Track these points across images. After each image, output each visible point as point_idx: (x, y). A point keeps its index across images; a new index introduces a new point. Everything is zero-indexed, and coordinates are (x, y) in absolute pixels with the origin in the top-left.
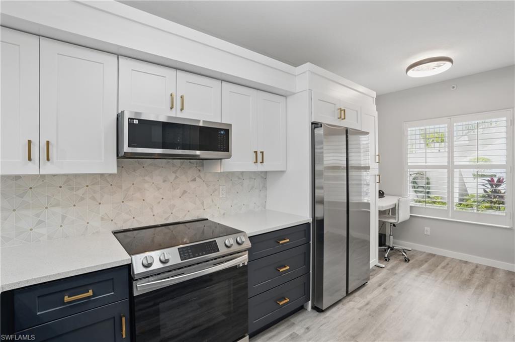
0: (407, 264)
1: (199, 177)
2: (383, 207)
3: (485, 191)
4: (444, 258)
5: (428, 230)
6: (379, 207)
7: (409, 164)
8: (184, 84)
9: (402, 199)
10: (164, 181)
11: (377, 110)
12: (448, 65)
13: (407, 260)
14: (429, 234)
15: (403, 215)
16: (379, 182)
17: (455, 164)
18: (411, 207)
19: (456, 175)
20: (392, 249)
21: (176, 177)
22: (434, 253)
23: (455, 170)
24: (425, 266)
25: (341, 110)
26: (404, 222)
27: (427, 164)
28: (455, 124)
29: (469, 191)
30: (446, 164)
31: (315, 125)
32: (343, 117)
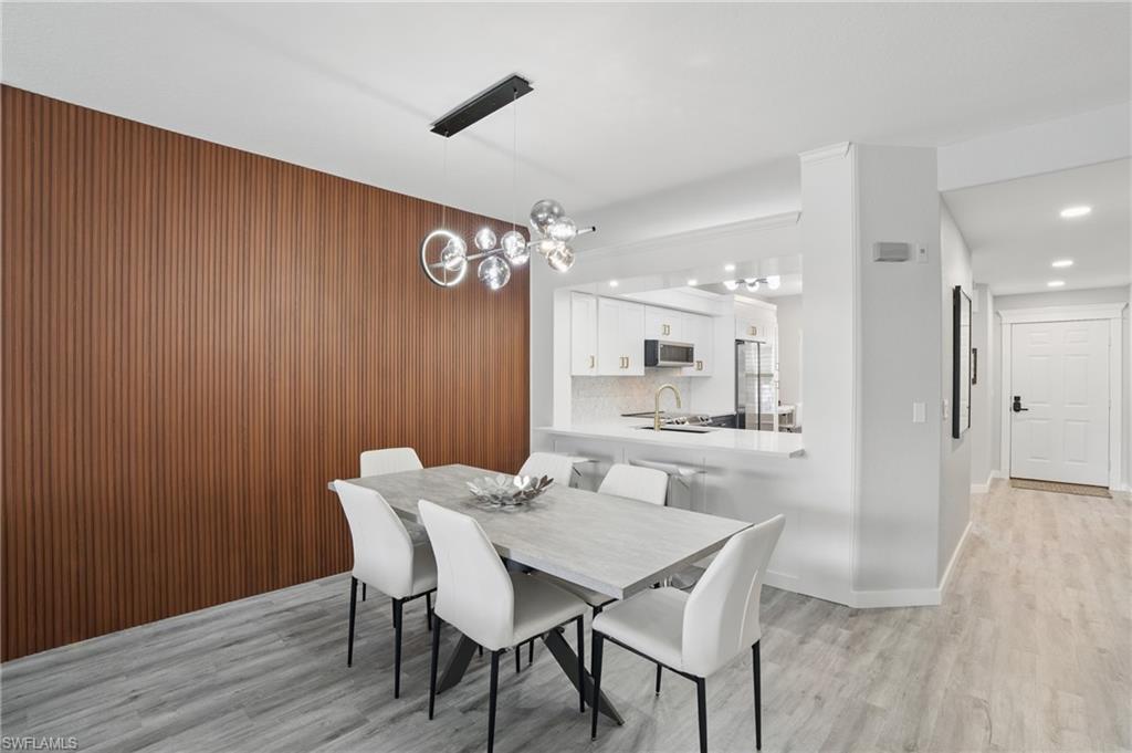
2: (782, 411)
6: (779, 411)
8: (667, 317)
11: (777, 322)
25: (753, 328)
31: (739, 342)
32: (754, 334)
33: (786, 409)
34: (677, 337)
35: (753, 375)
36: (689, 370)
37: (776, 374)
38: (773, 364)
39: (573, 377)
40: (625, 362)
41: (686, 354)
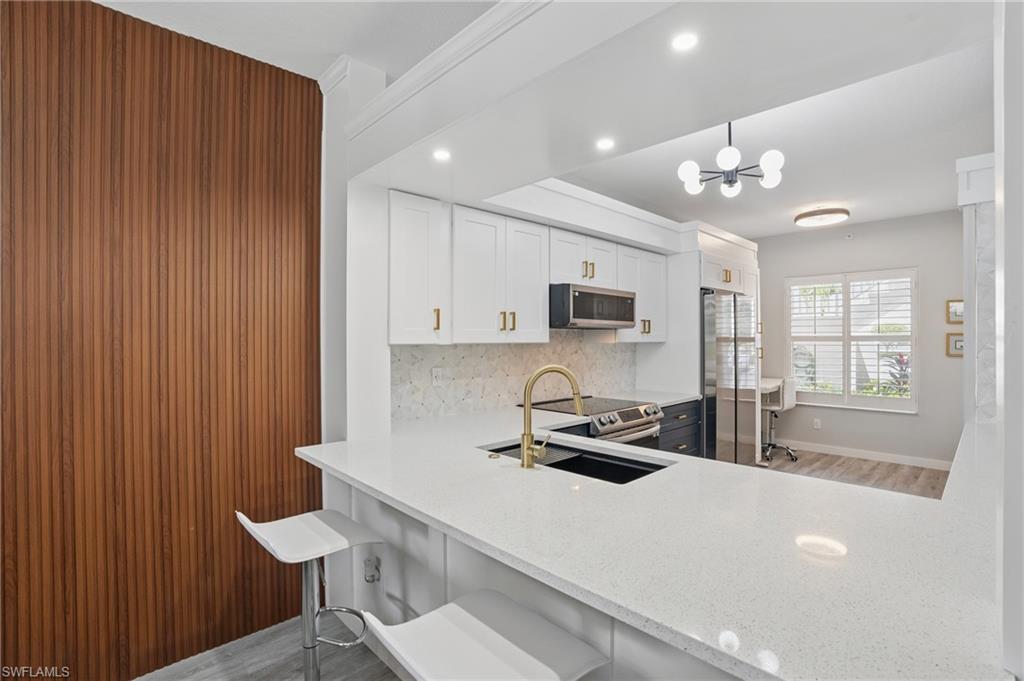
0: (794, 464)
1: (580, 348)
2: (766, 389)
3: (892, 374)
4: (839, 457)
5: (818, 422)
6: (762, 389)
7: (793, 335)
8: (590, 250)
9: (788, 380)
10: (553, 353)
11: (759, 267)
12: (842, 218)
13: (794, 459)
14: (819, 427)
15: (789, 402)
16: (762, 357)
17: (852, 334)
18: (797, 392)
19: (853, 348)
20: (774, 447)
21: (563, 349)
22: (826, 452)
23: (852, 343)
24: (818, 464)
25: (726, 271)
26: (788, 411)
27: (817, 335)
28: (852, 284)
29: (871, 376)
30: (841, 335)
31: (705, 291)
32: (728, 280)
33: (771, 385)
34: (606, 281)
35: (727, 340)
36: (629, 335)
37: (758, 337)
38: (753, 325)
39: (392, 347)
40: (509, 321)
41: (621, 308)
